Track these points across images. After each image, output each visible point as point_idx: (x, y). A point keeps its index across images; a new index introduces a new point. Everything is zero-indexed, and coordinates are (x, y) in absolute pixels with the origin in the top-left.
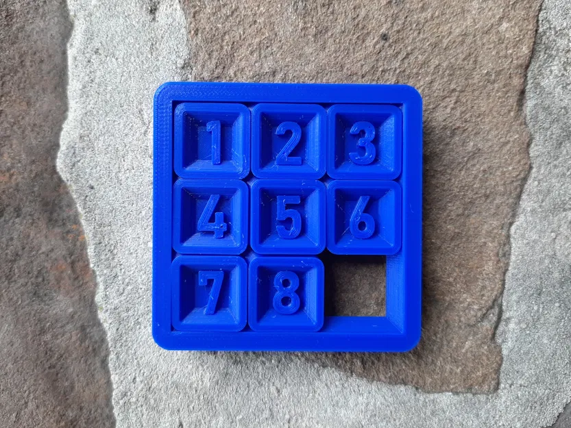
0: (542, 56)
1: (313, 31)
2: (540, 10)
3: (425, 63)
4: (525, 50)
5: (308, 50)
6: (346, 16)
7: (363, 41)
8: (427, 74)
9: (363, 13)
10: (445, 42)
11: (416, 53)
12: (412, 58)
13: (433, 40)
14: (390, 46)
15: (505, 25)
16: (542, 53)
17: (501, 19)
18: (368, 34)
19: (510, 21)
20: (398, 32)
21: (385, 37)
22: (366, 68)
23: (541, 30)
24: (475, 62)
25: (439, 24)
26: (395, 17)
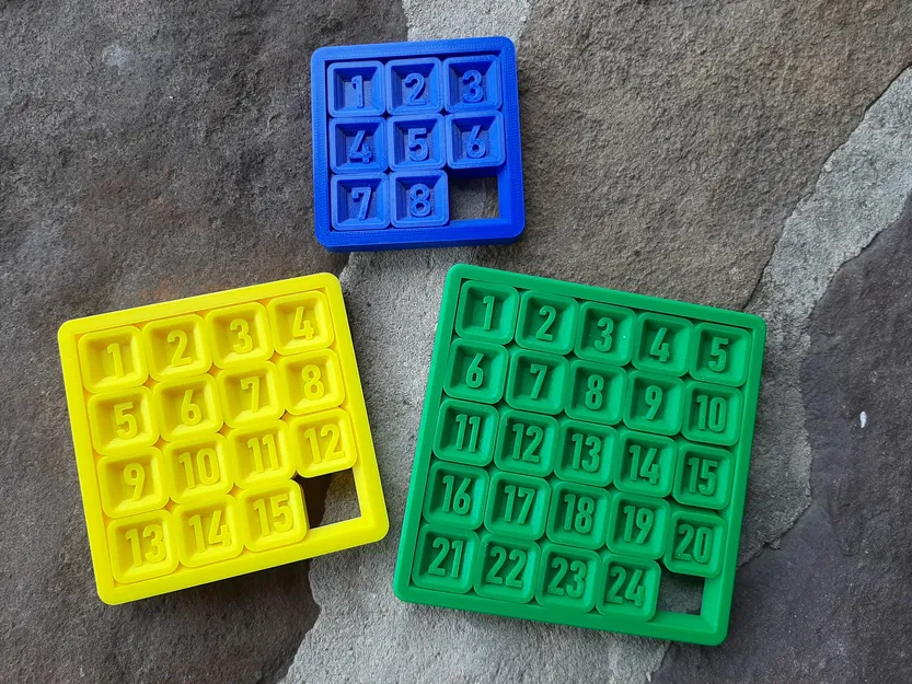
0: (759, 301)
1: (583, 233)
2: (766, 265)
3: (663, 282)
4: (746, 293)
5: (575, 247)
6: (612, 229)
7: (620, 252)
8: (663, 291)
9: (625, 230)
10: (684, 270)
11: (658, 273)
12: (655, 275)
13: (674, 266)
14: (640, 262)
15: (735, 270)
16: (759, 300)
17: (733, 264)
18: (625, 247)
19: (739, 267)
20: (649, 252)
21: (637, 253)
22: (616, 274)
23: (763, 281)
24: (703, 292)
25: (682, 256)
26: (650, 240)
